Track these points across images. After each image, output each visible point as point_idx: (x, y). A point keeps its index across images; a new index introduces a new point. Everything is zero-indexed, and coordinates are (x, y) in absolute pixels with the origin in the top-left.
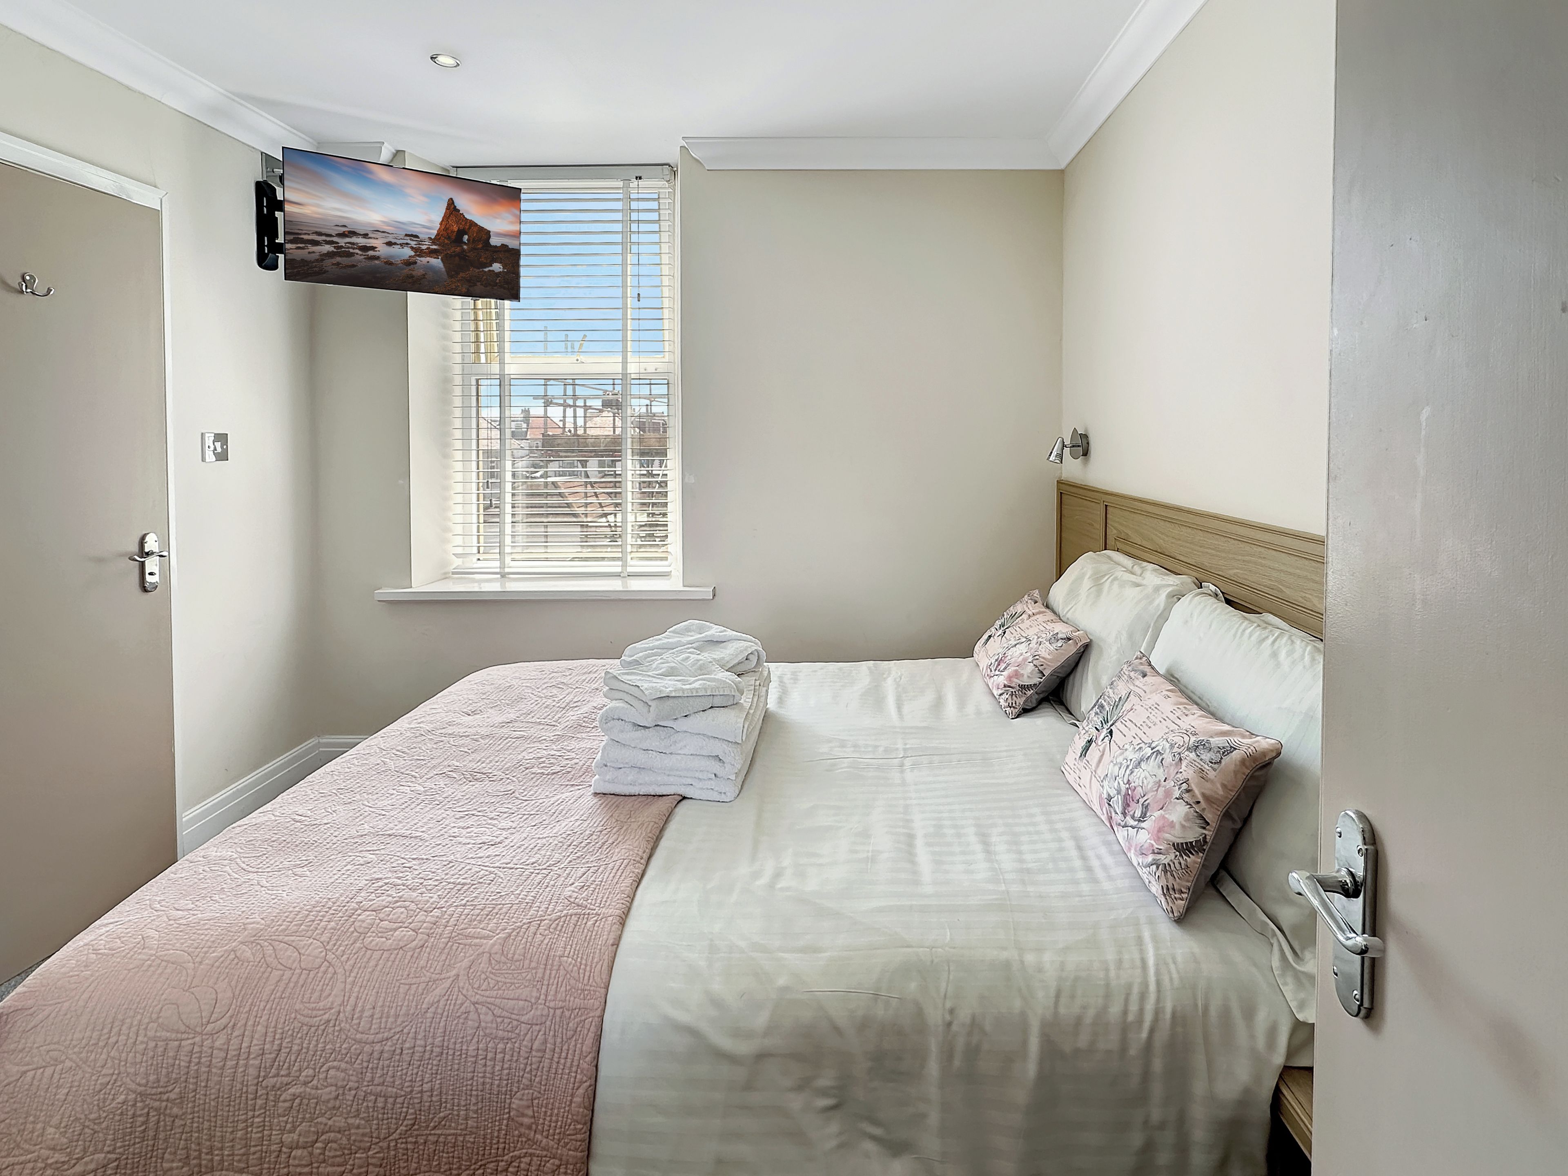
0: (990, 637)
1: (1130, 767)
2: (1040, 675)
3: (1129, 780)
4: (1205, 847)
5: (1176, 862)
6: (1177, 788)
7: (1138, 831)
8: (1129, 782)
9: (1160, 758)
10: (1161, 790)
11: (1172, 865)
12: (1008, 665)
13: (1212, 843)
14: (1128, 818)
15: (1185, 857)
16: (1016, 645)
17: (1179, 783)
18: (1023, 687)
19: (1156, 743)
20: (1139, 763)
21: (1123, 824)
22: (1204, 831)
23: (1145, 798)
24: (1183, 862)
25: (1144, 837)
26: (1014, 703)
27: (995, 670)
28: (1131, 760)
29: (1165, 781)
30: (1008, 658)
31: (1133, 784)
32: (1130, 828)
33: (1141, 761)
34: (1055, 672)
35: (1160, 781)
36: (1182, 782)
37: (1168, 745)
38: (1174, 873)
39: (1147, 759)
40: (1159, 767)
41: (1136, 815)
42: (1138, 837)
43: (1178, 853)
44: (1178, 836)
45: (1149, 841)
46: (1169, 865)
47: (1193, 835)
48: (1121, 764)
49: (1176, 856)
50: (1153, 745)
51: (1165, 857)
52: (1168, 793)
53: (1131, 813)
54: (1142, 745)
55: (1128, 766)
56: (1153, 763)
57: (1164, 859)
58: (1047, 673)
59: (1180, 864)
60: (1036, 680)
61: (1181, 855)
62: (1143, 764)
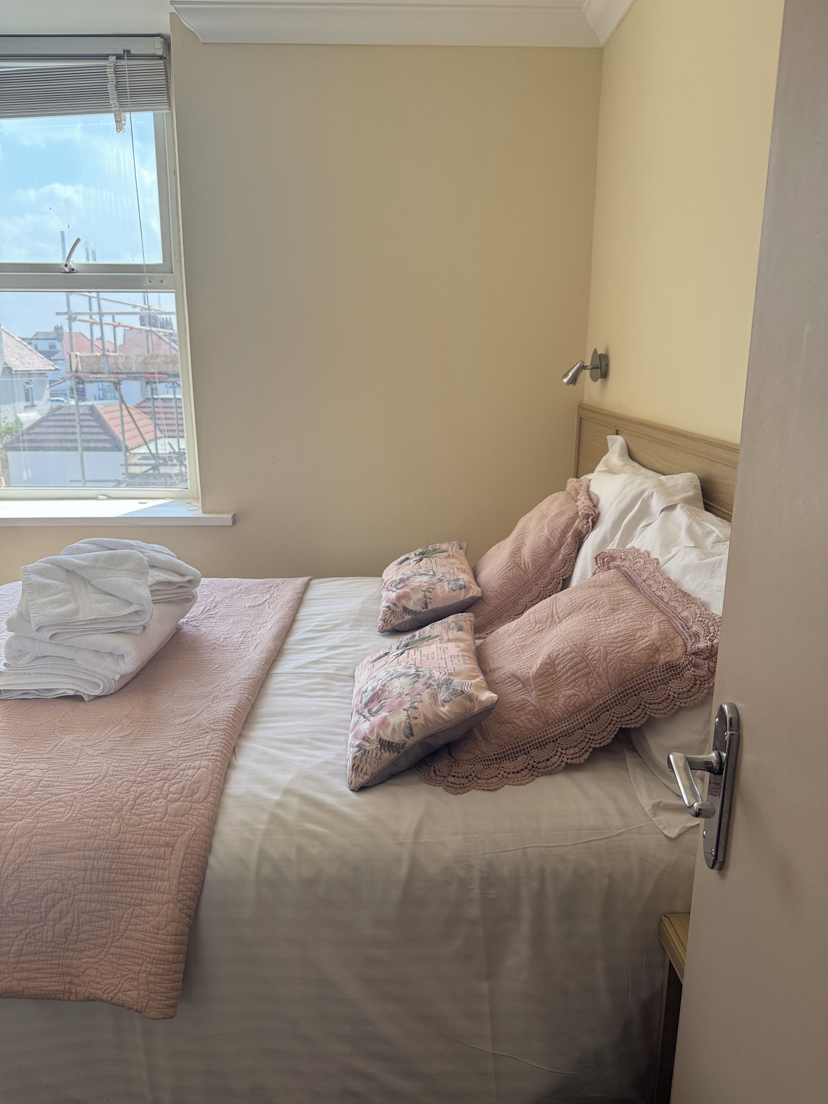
0: (407, 559)
1: (393, 676)
2: (423, 605)
3: (385, 684)
4: (401, 751)
5: (375, 752)
6: (410, 703)
7: (365, 721)
8: (384, 685)
9: (416, 679)
10: (400, 699)
11: (370, 752)
12: (405, 586)
13: (407, 750)
14: (366, 710)
15: (383, 751)
16: (422, 574)
17: (413, 701)
18: (405, 610)
19: (423, 669)
20: (401, 676)
21: (360, 711)
22: (406, 739)
23: (386, 701)
24: (379, 754)
25: (365, 727)
26: (390, 620)
27: (394, 586)
28: (398, 672)
29: (406, 695)
30: (409, 581)
31: (386, 688)
32: (362, 717)
33: (403, 675)
34: (436, 610)
35: (403, 693)
36: (416, 701)
37: (428, 675)
38: (369, 759)
39: (407, 676)
40: (410, 685)
41: (372, 710)
42: (362, 725)
43: (379, 746)
44: (387, 735)
45: (366, 730)
46: (369, 752)
47: (398, 738)
48: (390, 672)
49: (377, 748)
50: (420, 669)
51: (369, 745)
52: (401, 704)
53: (371, 707)
54: (413, 666)
55: (392, 675)
56: (408, 680)
57: (367, 746)
58: (430, 607)
59: (377, 754)
60: (418, 608)
61: (381, 749)
62: (402, 677)
